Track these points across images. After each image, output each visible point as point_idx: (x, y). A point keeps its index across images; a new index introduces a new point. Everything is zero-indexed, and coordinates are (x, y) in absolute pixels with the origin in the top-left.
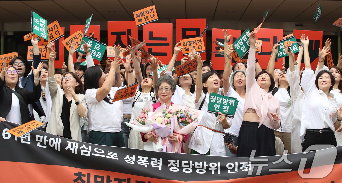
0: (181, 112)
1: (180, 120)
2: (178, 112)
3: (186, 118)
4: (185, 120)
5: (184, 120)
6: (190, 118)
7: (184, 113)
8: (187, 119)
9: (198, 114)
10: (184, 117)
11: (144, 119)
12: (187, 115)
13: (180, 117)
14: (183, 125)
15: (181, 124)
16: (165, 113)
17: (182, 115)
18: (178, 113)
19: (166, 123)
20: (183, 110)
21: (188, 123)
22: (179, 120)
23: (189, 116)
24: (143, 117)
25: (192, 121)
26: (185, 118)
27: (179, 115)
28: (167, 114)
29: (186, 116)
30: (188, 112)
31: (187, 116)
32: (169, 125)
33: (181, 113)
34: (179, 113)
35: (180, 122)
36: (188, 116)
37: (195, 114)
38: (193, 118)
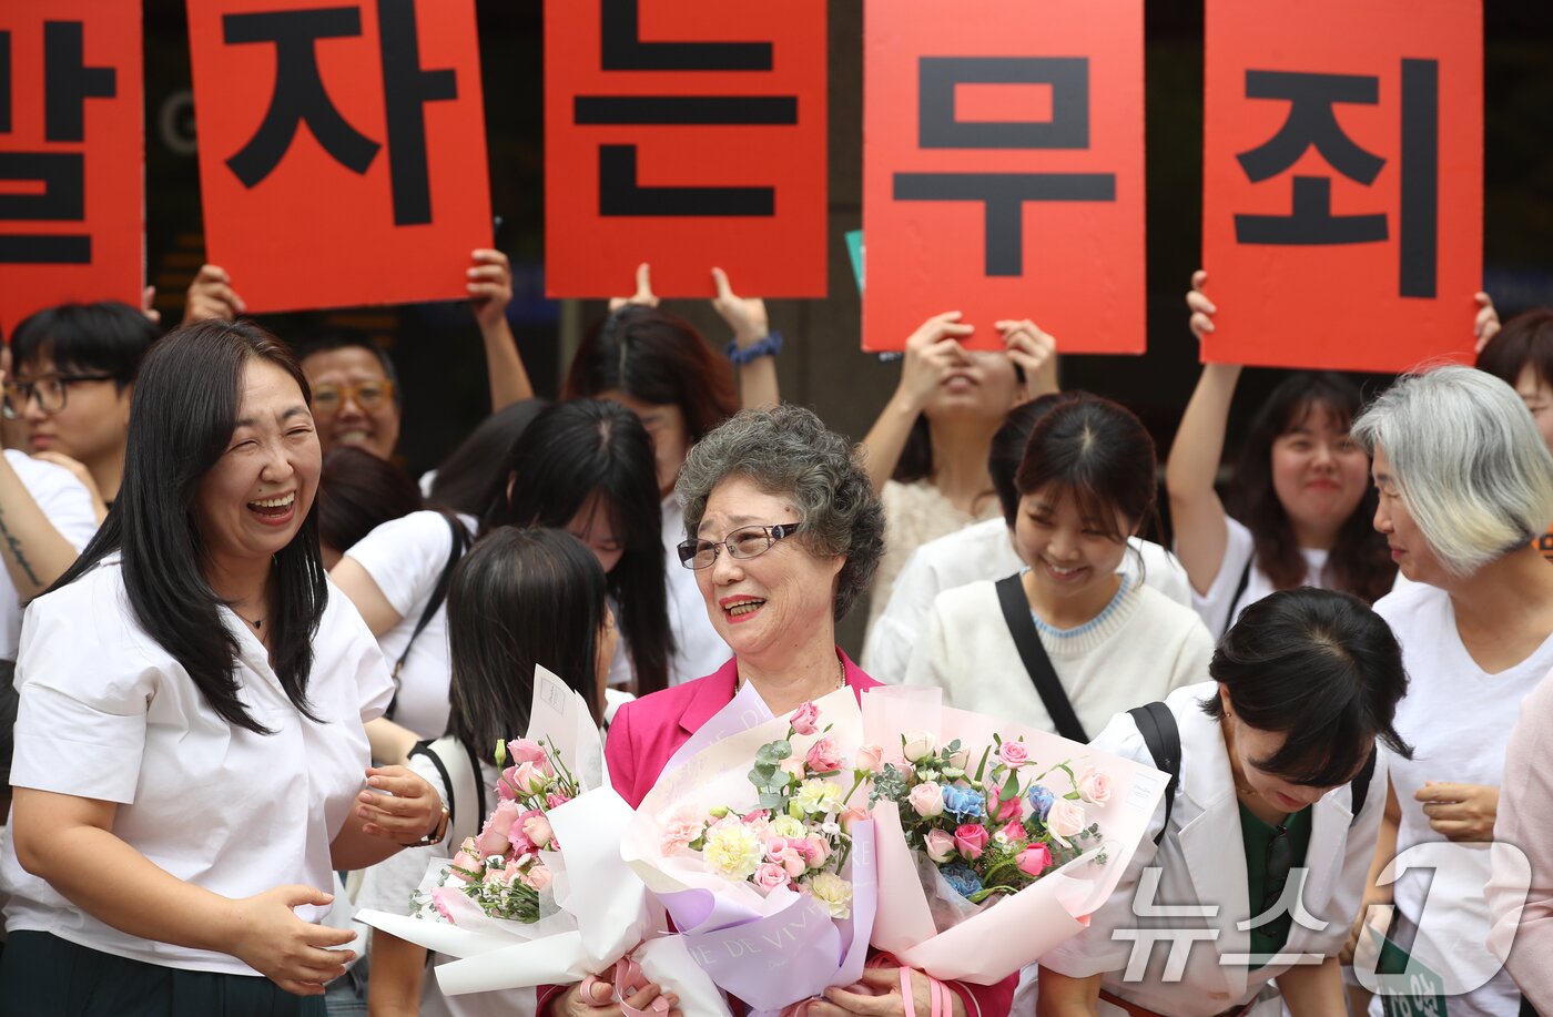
0: (948, 764)
1: (939, 845)
2: (919, 764)
3: (995, 824)
4: (988, 845)
5: (974, 849)
6: (1036, 828)
7: (978, 778)
8: (1001, 836)
9: (1107, 792)
10: (979, 821)
11: (525, 868)
12: (1003, 797)
13: (938, 818)
14: (961, 891)
15: (946, 887)
16: (780, 778)
17: (962, 798)
18: (922, 775)
19: (798, 867)
20: (974, 746)
21: (1016, 879)
22: (924, 848)
23: (1027, 810)
24: (519, 844)
25: (1054, 858)
26: (982, 831)
27: (929, 798)
28: (795, 785)
29: (993, 805)
30: (1014, 771)
31: (1002, 804)
32: (828, 884)
33: (952, 780)
34: (932, 774)
35: (941, 866)
36: (1010, 803)
37: (1087, 787)
38: (1062, 823)
